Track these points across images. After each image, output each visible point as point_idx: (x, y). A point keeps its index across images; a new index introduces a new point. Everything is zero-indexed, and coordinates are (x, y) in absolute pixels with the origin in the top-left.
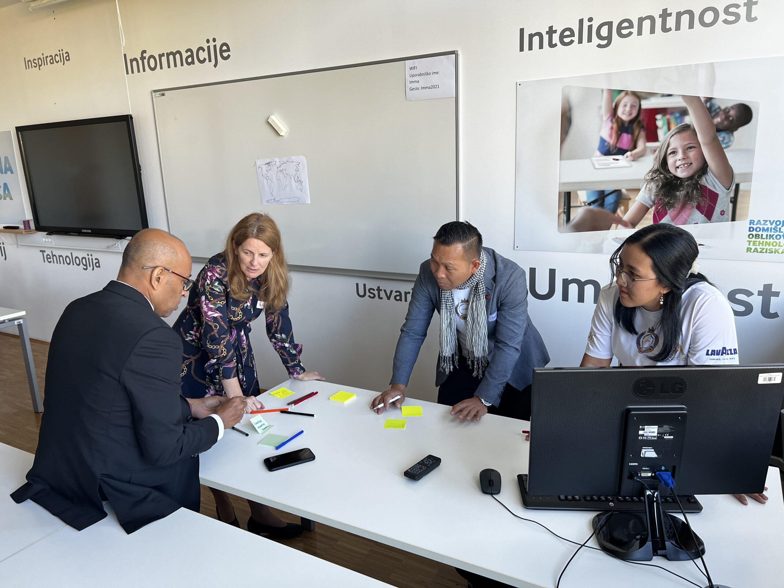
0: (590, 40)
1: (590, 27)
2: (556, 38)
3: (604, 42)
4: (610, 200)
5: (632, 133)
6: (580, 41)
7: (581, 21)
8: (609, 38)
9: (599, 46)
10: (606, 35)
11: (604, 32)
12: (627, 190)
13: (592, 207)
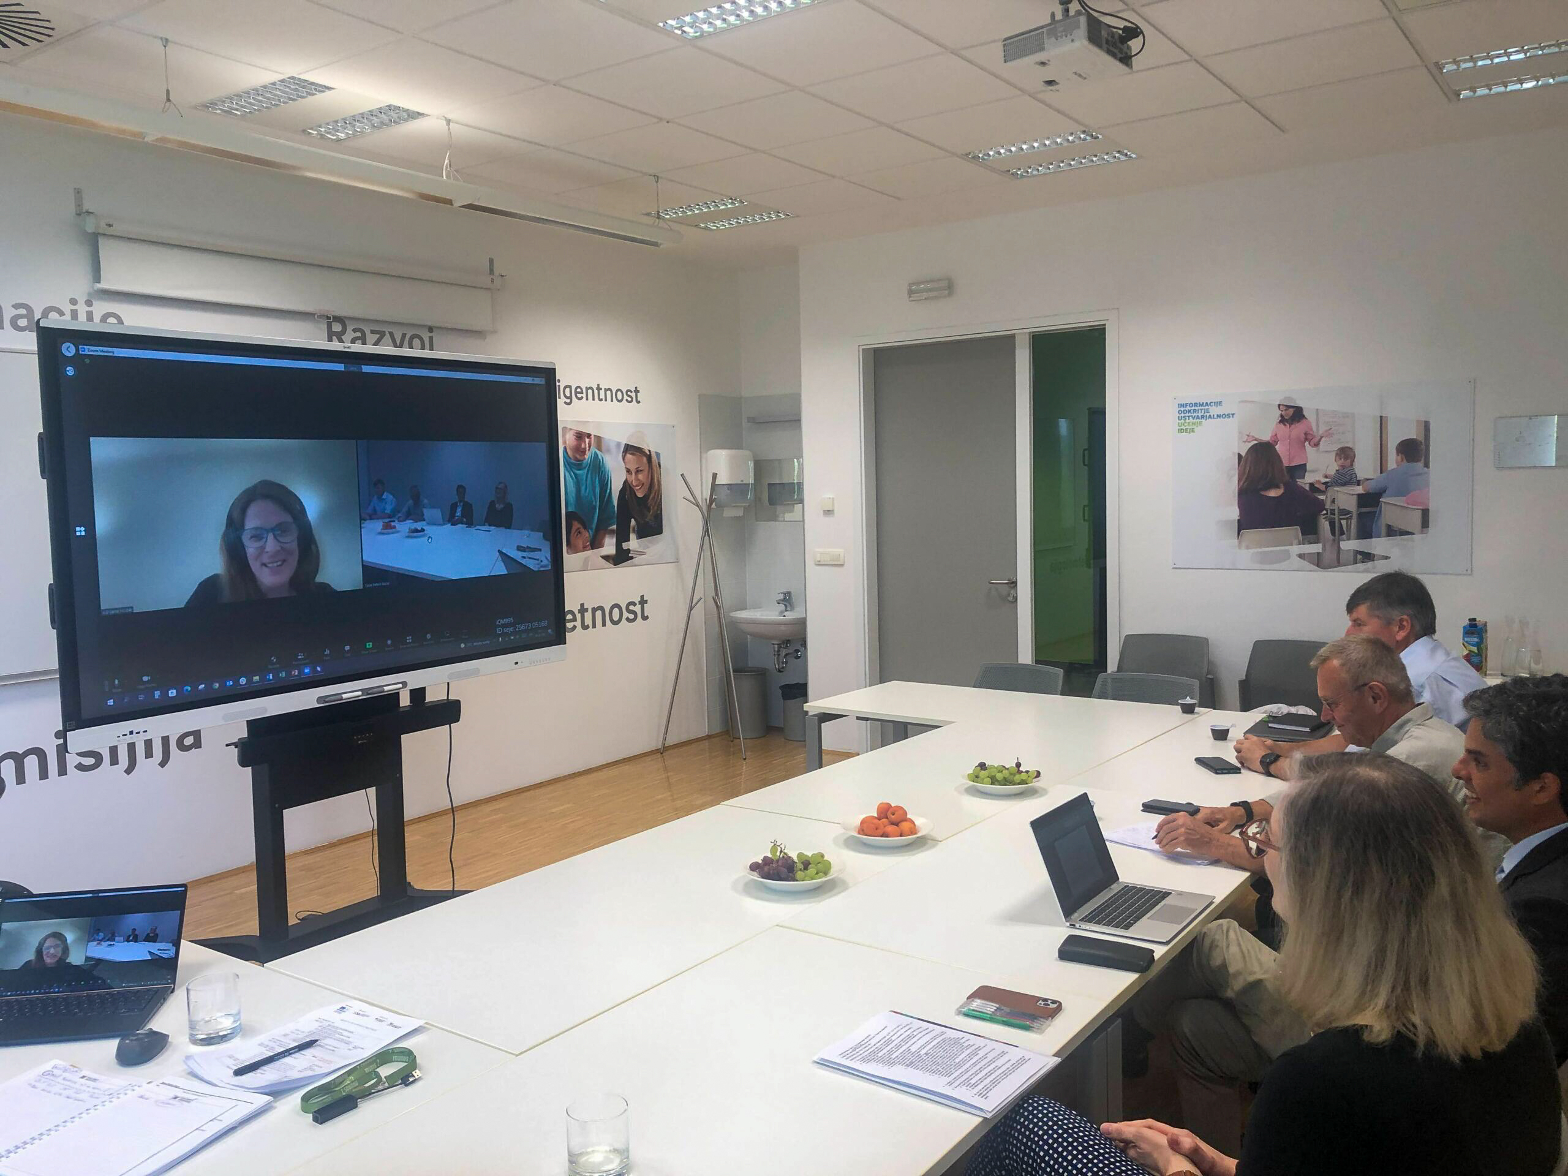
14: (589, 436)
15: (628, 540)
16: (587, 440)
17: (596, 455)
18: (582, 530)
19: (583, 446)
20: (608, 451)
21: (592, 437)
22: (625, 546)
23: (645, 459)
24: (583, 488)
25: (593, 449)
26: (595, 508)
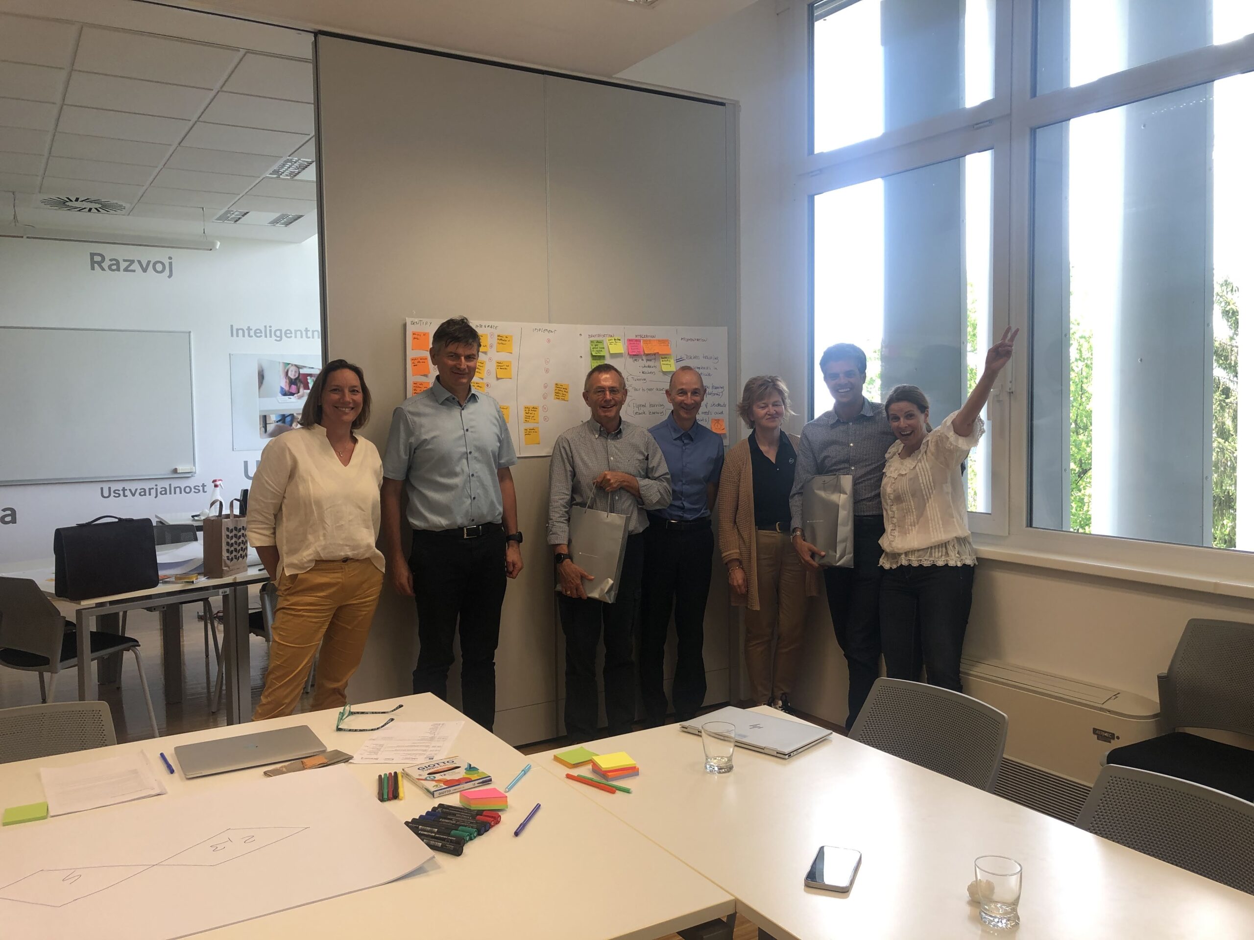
0: (271, 337)
1: (270, 331)
2: (252, 333)
3: (279, 339)
4: (288, 419)
5: (297, 385)
6: (266, 336)
7: (265, 327)
8: (281, 337)
9: (276, 340)
10: (279, 335)
11: (278, 333)
12: (297, 414)
13: (279, 423)
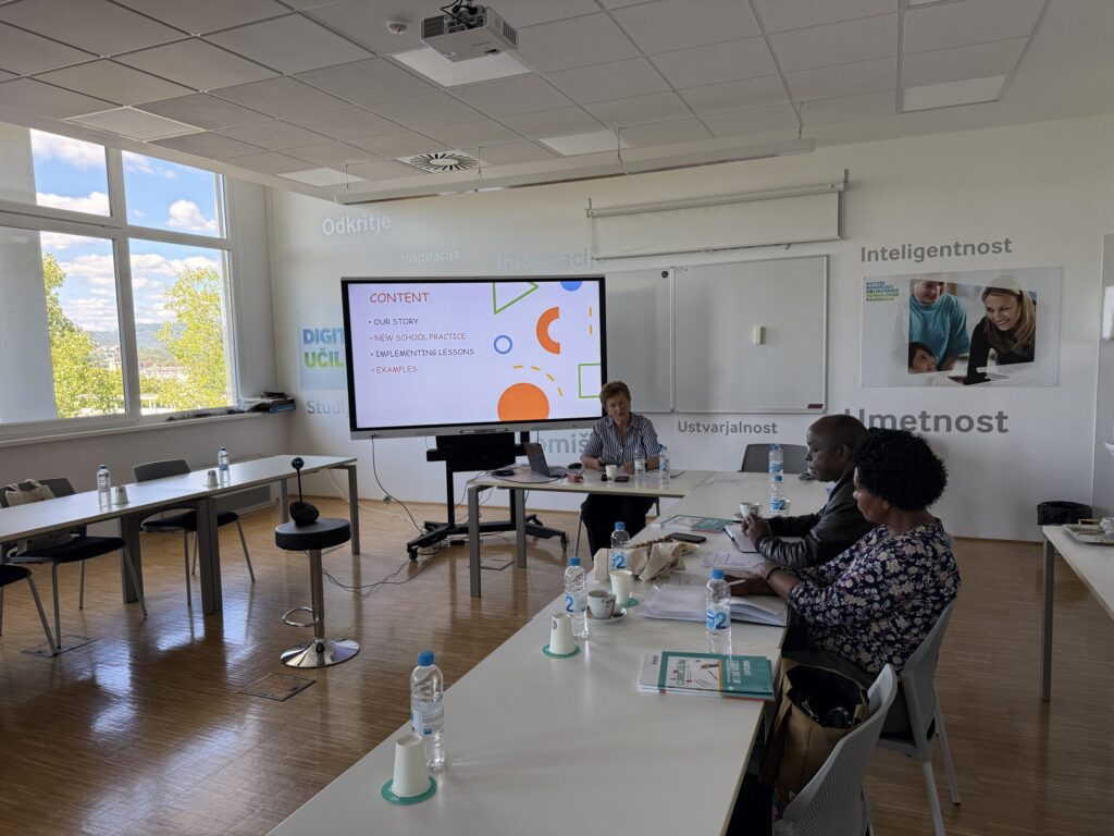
14: (941, 284)
15: (985, 365)
16: (939, 288)
17: (950, 298)
18: (927, 356)
19: (933, 292)
20: (965, 294)
21: (945, 285)
22: (980, 370)
23: (1013, 299)
24: (931, 325)
25: (946, 294)
26: (943, 340)
